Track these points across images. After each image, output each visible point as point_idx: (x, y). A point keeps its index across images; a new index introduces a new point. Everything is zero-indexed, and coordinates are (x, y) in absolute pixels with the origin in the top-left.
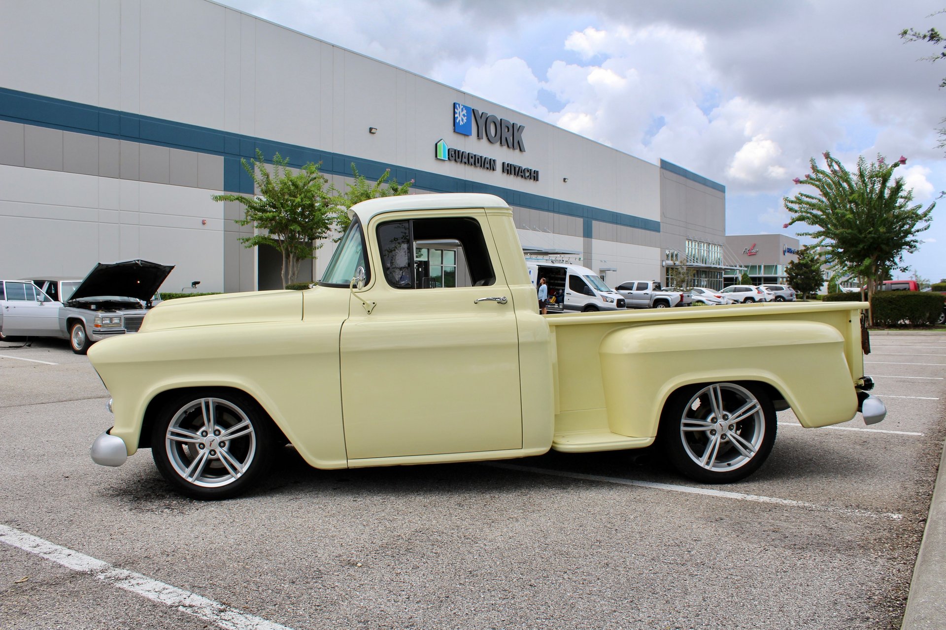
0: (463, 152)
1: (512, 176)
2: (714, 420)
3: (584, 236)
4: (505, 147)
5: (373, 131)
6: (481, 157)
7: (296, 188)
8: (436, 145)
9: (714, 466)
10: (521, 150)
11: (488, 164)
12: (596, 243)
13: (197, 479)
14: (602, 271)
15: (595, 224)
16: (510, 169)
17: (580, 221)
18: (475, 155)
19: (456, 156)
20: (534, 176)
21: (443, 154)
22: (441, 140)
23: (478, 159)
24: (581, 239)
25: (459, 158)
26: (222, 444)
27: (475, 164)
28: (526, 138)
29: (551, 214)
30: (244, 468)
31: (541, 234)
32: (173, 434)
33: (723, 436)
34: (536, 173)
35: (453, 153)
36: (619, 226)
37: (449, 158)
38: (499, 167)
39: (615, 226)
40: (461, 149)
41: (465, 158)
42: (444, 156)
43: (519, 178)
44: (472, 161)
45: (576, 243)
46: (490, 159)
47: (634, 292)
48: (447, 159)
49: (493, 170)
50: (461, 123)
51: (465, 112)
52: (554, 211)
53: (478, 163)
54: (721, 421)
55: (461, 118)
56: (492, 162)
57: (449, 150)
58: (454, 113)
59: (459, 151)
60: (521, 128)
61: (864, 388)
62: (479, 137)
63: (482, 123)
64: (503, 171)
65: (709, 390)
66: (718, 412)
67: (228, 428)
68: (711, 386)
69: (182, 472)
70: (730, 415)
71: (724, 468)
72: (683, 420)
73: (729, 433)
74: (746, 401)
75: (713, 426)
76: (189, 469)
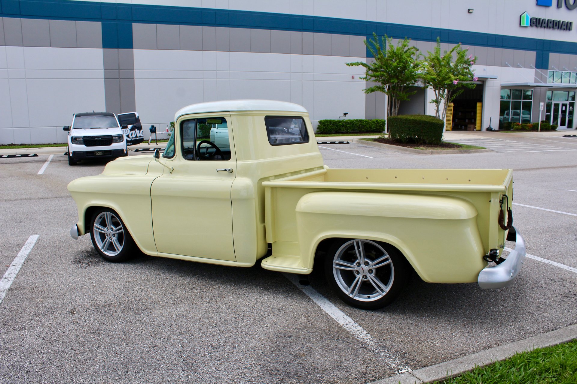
0: (543, 19)
2: (359, 264)
5: (471, 11)
6: (559, 22)
7: (396, 56)
8: (521, 16)
9: (356, 296)
11: (565, 27)
13: (105, 251)
18: (554, 21)
19: (536, 23)
21: (525, 22)
22: (525, 12)
23: (556, 23)
25: (539, 24)
26: (114, 235)
27: (553, 27)
30: (120, 249)
32: (96, 228)
33: (364, 276)
35: (535, 21)
37: (531, 25)
38: (575, 27)
40: (542, 17)
41: (544, 23)
42: (527, 24)
46: (567, 22)
48: (529, 25)
49: (570, 29)
53: (556, 25)
54: (363, 265)
56: (569, 24)
57: (531, 19)
59: (539, 19)
62: (559, 6)
65: (353, 243)
66: (361, 259)
67: (116, 227)
68: (354, 241)
69: (100, 245)
70: (370, 262)
71: (364, 299)
72: (335, 261)
73: (369, 275)
74: (382, 254)
75: (358, 268)
76: (102, 244)
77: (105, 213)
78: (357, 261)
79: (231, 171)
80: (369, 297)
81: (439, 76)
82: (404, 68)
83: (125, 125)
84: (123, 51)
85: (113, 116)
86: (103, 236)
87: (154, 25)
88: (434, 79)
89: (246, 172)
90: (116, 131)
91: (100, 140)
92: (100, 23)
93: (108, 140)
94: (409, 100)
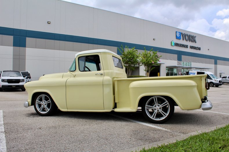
1: (193, 49)
2: (155, 106)
3: (215, 64)
4: (191, 42)
5: (154, 39)
7: (130, 53)
8: (171, 42)
9: (155, 119)
10: (195, 42)
11: (186, 46)
12: (218, 66)
13: (41, 111)
14: (220, 73)
15: (218, 61)
16: (192, 47)
17: (213, 60)
18: (182, 44)
19: (177, 45)
20: (199, 49)
21: (173, 44)
22: (173, 41)
24: (214, 65)
26: (46, 104)
28: (196, 39)
29: (205, 59)
30: (49, 110)
31: (201, 64)
32: (37, 102)
33: (158, 111)
34: (200, 48)
36: (226, 61)
37: (175, 45)
38: (189, 47)
39: (224, 61)
40: (178, 43)
41: (179, 45)
43: (195, 50)
44: (181, 46)
45: (212, 66)
47: (227, 79)
49: (187, 48)
50: (178, 36)
51: (179, 33)
52: (205, 58)
53: (183, 46)
54: (157, 107)
55: (178, 35)
57: (175, 43)
58: (176, 34)
60: (195, 37)
61: (204, 100)
62: (183, 39)
63: (184, 36)
64: (190, 48)
65: (153, 98)
66: (156, 104)
67: (47, 101)
68: (154, 97)
69: (38, 110)
70: (160, 105)
71: (158, 120)
72: (146, 106)
73: (159, 110)
74: (164, 101)
75: (155, 108)
76: (39, 109)
77: (42, 95)
78: (155, 105)
79: (102, 74)
80: (160, 119)
81: (146, 61)
82: (133, 58)
83: (25, 76)
84: (22, 48)
85: (19, 72)
86: (40, 105)
87: (35, 39)
88: (145, 62)
89: (108, 74)
90: (21, 78)
91: (14, 81)
92: (13, 36)
93: (18, 81)
94: (135, 70)
